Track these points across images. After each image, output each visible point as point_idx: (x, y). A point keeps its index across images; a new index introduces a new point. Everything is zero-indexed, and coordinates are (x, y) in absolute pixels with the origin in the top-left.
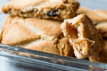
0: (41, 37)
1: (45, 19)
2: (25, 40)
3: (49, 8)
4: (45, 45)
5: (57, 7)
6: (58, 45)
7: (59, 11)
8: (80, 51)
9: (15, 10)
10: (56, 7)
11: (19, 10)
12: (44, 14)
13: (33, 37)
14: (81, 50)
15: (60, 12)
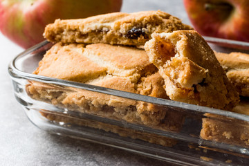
0: (108, 72)
1: (122, 45)
2: (77, 74)
3: (130, 22)
4: (112, 82)
5: (145, 19)
6: (139, 85)
7: (149, 27)
8: (175, 80)
9: (70, 30)
10: (142, 20)
11: (76, 30)
12: (122, 35)
13: (93, 70)
14: (176, 77)
15: (151, 29)
